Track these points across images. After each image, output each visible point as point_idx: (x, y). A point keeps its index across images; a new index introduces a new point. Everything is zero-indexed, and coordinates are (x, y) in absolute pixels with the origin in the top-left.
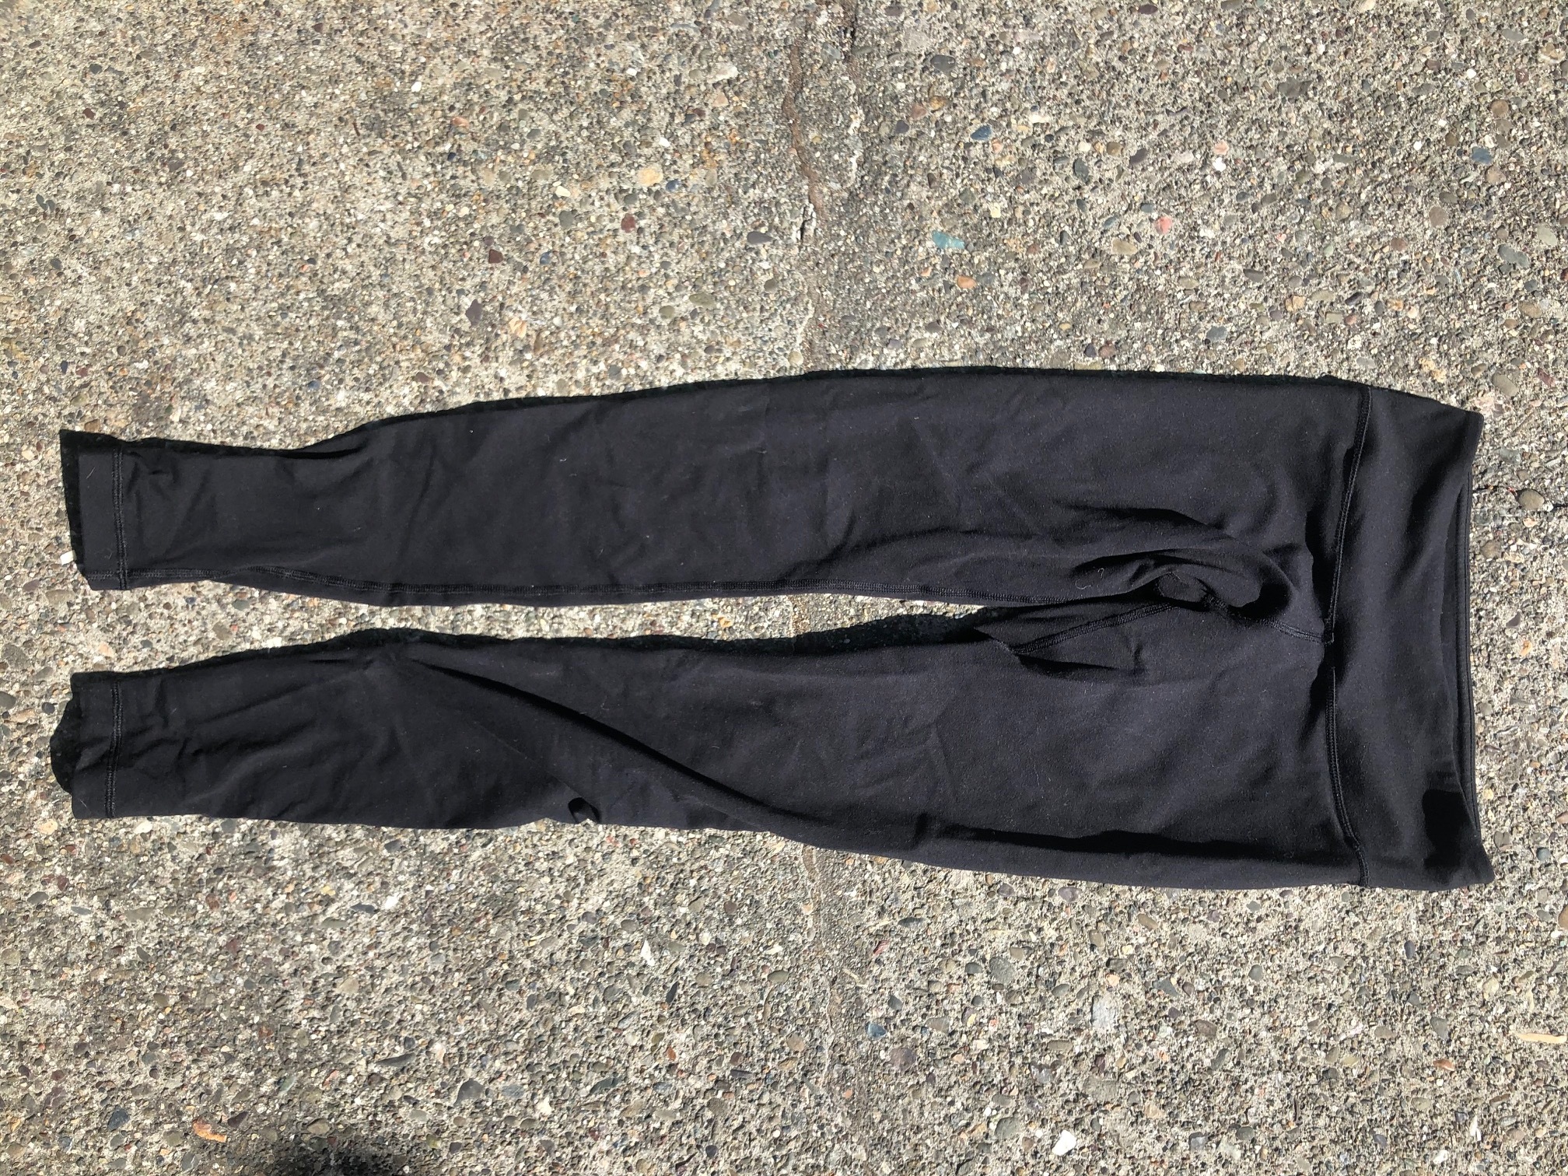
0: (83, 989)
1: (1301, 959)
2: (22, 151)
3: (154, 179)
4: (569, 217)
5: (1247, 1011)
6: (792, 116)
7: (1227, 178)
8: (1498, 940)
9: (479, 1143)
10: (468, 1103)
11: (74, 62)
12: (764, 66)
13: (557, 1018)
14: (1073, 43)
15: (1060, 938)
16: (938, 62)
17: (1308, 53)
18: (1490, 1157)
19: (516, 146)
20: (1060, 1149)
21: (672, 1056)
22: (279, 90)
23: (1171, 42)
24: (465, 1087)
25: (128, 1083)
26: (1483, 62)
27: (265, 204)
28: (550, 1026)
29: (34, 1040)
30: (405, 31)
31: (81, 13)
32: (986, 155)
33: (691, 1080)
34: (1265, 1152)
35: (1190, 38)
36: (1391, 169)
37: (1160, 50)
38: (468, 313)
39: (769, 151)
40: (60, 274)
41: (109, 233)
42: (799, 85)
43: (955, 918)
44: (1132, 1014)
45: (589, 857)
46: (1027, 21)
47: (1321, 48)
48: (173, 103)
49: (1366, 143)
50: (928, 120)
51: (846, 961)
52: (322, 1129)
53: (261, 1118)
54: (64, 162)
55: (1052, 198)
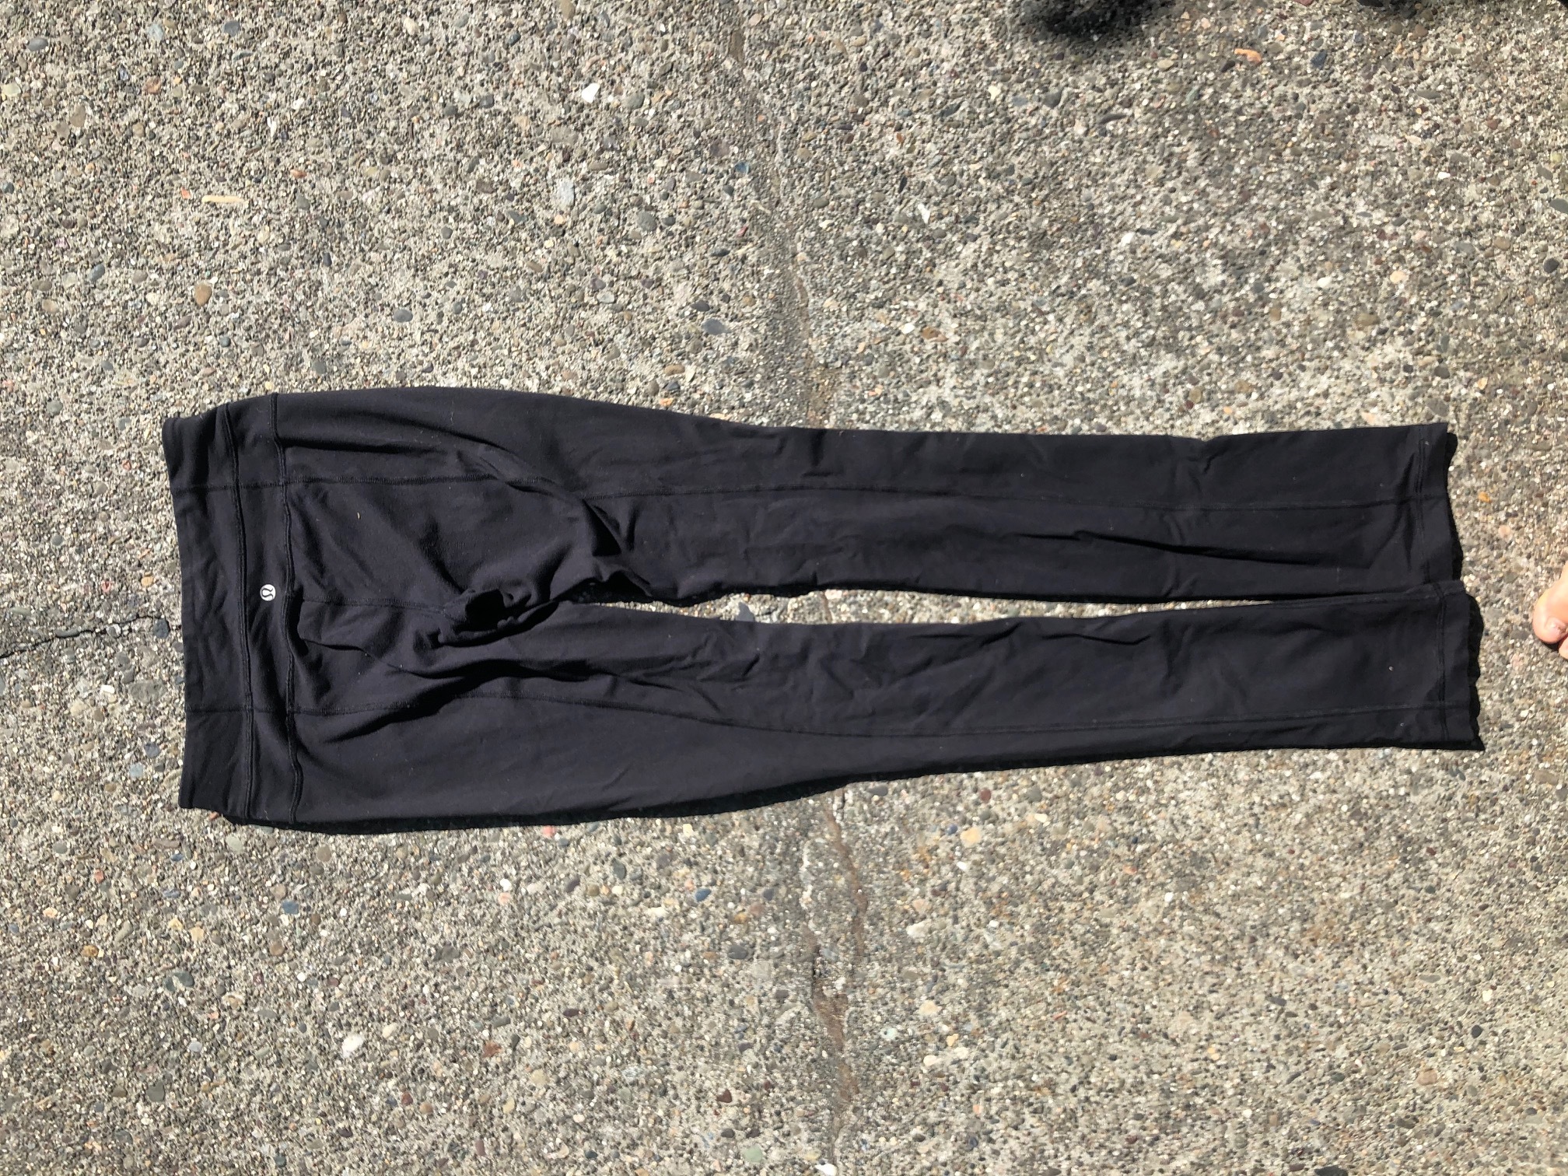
0: (1357, 155)
1: (412, 246)
2: (1483, 816)
3: (1373, 801)
4: (1035, 797)
5: (453, 203)
6: (859, 896)
7: (499, 874)
8: (259, 272)
9: (1042, 61)
10: (1053, 91)
11: (1448, 895)
12: (886, 937)
13: (990, 159)
14: (631, 979)
15: (603, 249)
16: (742, 954)
17: (436, 985)
18: (259, 106)
19: (1083, 853)
20: (594, 88)
21: (899, 137)
22: (1279, 884)
23: (551, 987)
24: (1058, 102)
25: (1314, 87)
26: (292, 988)
27: (1282, 789)
28: (995, 153)
29: (1391, 113)
30: (1182, 943)
31: (1449, 936)
32: (698, 876)
33: (883, 120)
34: (435, 98)
35: (535, 992)
36: (364, 891)
37: (559, 978)
39: (877, 865)
42: (856, 923)
43: (685, 259)
44: (543, 195)
45: (976, 284)
46: (671, 994)
47: (426, 990)
48: (1364, 867)
49: (386, 912)
50: (748, 903)
51: (769, 219)
52: (1163, 63)
53: (1210, 68)
54: (1447, 809)
55: (642, 844)
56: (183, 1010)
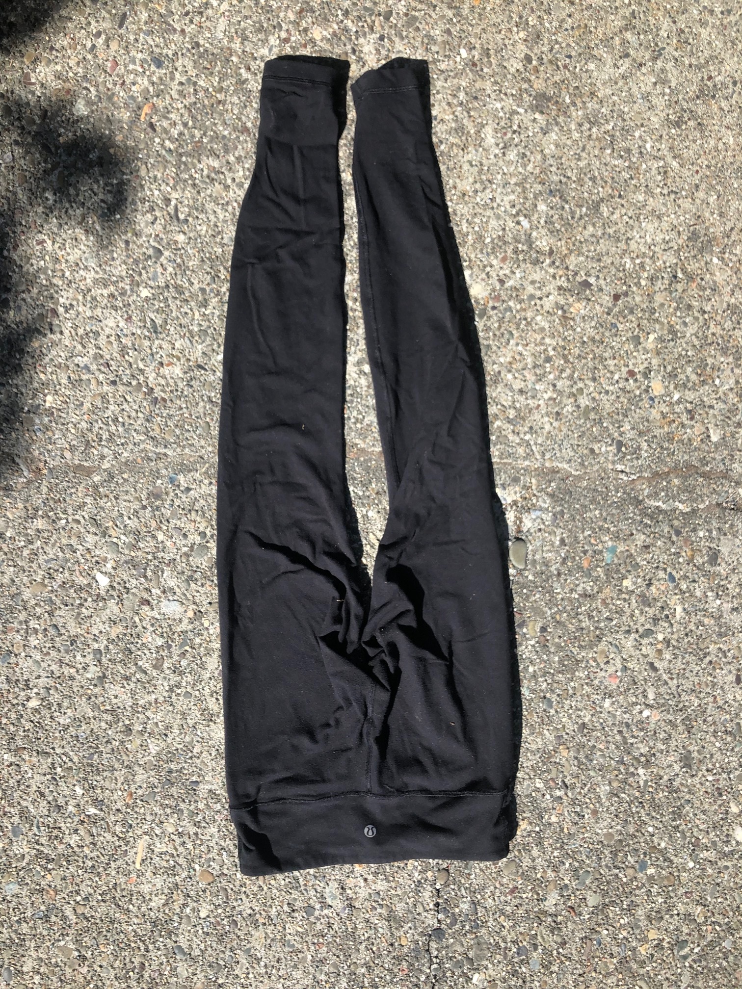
0: (229, 48)
1: (194, 721)
2: (691, 40)
3: (671, 111)
4: (637, 340)
5: (167, 688)
6: (687, 471)
7: (639, 717)
8: (196, 834)
9: (128, 256)
10: (151, 252)
12: (717, 456)
13: (193, 304)
14: (720, 635)
16: (714, 557)
17: (708, 770)
18: (76, 819)
19: (678, 314)
20: (99, 577)
21: (168, 365)
22: (717, 184)
23: (718, 691)
24: (160, 251)
25: (176, 70)
26: (698, 872)
27: (654, 172)
28: (189, 299)
29: (203, 20)
32: (659, 580)
33: (154, 375)
34: (89, 692)
35: (721, 703)
36: (638, 812)
37: (714, 685)
38: (586, 281)
39: (668, 456)
40: (621, 57)
41: (642, 86)
42: (704, 475)
44: (170, 622)
46: (734, 610)
48: (714, 125)
49: (654, 799)
50: (681, 548)
52: (143, 172)
53: (152, 139)
54: (683, 63)
55: (632, 616)
56: (703, 950)
